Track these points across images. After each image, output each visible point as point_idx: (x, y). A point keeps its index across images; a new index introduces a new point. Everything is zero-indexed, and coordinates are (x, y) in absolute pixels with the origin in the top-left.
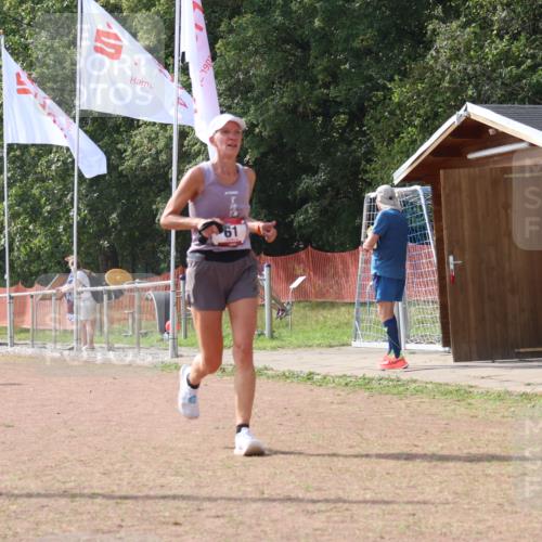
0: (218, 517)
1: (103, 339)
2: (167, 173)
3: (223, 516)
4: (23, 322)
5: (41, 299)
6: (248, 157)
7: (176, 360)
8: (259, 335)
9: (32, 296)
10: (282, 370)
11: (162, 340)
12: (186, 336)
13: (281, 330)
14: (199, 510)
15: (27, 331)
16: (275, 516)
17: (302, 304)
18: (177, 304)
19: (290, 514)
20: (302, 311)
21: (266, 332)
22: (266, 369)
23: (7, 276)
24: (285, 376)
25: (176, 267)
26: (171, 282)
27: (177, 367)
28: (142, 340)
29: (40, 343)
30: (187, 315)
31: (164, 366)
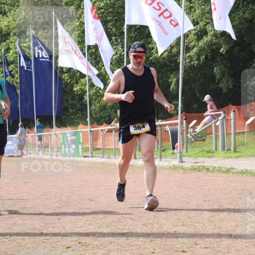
0: (206, 248)
2: (176, 60)
3: (209, 248)
4: (97, 144)
5: (107, 132)
6: (222, 49)
7: (182, 164)
8: (228, 150)
9: (102, 130)
10: (241, 169)
11: (174, 153)
12: (187, 151)
13: (240, 147)
14: (196, 244)
15: (100, 149)
16: (237, 248)
17: (252, 133)
18: (182, 133)
19: (247, 246)
20: (253, 136)
21: (232, 148)
22: (232, 168)
23: (88, 119)
24: (242, 172)
25: (182, 112)
26: (178, 121)
27: (182, 168)
28: (163, 153)
29: (107, 156)
30: (187, 139)
31: (175, 168)
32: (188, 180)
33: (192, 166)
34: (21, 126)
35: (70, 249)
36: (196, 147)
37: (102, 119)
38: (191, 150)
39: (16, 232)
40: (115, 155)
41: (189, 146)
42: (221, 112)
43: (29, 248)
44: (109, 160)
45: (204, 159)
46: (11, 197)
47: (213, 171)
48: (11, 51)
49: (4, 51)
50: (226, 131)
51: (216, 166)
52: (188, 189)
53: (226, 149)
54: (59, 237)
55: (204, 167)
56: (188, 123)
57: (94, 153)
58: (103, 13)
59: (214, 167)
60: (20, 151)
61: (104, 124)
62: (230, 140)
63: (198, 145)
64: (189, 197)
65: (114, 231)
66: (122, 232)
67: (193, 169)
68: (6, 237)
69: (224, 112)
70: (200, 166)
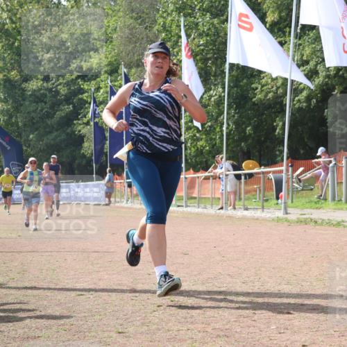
1: (241, 203)
2: (282, 101)
4: (192, 193)
5: (204, 179)
6: (336, 91)
7: (286, 216)
8: (339, 201)
9: (198, 177)
11: (278, 203)
12: (292, 202)
15: (195, 198)
18: (287, 182)
21: (343, 199)
22: (343, 221)
25: (288, 158)
26: (284, 168)
27: (287, 220)
28: (265, 204)
29: (202, 205)
30: (293, 189)
31: (279, 220)
32: (292, 234)
33: (298, 218)
34: (110, 172)
35: (162, 308)
36: (302, 197)
37: (198, 165)
38: (297, 200)
39: (101, 287)
40: (212, 205)
41: (294, 196)
42: (332, 159)
43: (116, 306)
44: (205, 211)
45: (312, 211)
46: (96, 249)
47: (321, 224)
48: (102, 91)
49: (95, 90)
50: (337, 180)
51: (326, 218)
52: (293, 243)
53: (336, 199)
54: (149, 294)
55: (311, 220)
56: (294, 171)
57: (189, 202)
58: (203, 50)
59: (323, 220)
60: (107, 199)
61: (201, 171)
62: (341, 189)
63: (304, 195)
64: (295, 253)
65: (210, 289)
66: (219, 290)
67: (299, 222)
68: (91, 293)
69: (335, 159)
70: (307, 219)
